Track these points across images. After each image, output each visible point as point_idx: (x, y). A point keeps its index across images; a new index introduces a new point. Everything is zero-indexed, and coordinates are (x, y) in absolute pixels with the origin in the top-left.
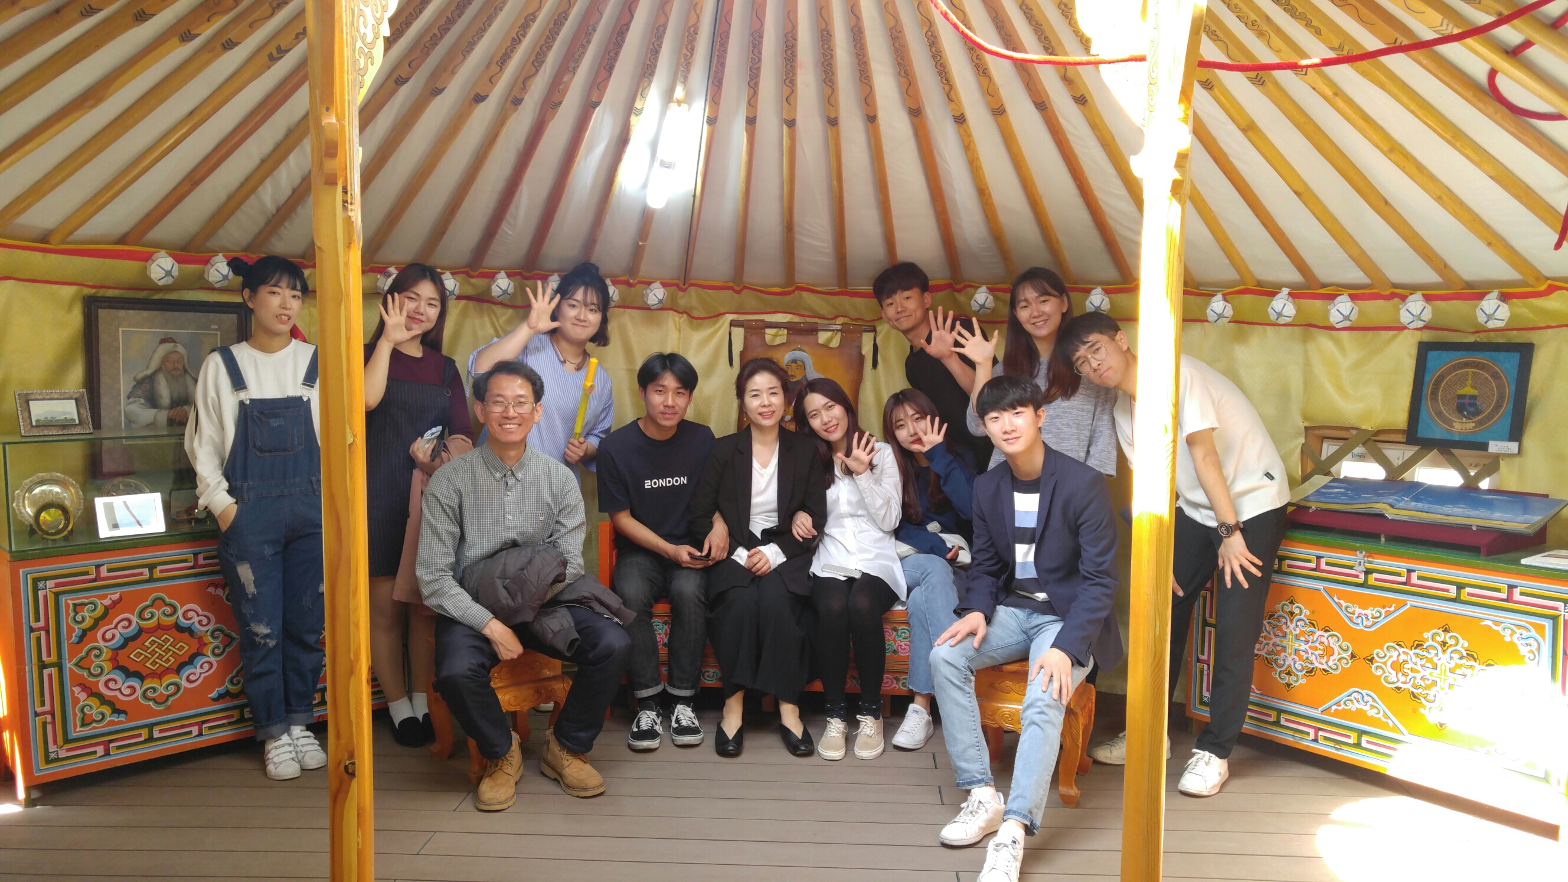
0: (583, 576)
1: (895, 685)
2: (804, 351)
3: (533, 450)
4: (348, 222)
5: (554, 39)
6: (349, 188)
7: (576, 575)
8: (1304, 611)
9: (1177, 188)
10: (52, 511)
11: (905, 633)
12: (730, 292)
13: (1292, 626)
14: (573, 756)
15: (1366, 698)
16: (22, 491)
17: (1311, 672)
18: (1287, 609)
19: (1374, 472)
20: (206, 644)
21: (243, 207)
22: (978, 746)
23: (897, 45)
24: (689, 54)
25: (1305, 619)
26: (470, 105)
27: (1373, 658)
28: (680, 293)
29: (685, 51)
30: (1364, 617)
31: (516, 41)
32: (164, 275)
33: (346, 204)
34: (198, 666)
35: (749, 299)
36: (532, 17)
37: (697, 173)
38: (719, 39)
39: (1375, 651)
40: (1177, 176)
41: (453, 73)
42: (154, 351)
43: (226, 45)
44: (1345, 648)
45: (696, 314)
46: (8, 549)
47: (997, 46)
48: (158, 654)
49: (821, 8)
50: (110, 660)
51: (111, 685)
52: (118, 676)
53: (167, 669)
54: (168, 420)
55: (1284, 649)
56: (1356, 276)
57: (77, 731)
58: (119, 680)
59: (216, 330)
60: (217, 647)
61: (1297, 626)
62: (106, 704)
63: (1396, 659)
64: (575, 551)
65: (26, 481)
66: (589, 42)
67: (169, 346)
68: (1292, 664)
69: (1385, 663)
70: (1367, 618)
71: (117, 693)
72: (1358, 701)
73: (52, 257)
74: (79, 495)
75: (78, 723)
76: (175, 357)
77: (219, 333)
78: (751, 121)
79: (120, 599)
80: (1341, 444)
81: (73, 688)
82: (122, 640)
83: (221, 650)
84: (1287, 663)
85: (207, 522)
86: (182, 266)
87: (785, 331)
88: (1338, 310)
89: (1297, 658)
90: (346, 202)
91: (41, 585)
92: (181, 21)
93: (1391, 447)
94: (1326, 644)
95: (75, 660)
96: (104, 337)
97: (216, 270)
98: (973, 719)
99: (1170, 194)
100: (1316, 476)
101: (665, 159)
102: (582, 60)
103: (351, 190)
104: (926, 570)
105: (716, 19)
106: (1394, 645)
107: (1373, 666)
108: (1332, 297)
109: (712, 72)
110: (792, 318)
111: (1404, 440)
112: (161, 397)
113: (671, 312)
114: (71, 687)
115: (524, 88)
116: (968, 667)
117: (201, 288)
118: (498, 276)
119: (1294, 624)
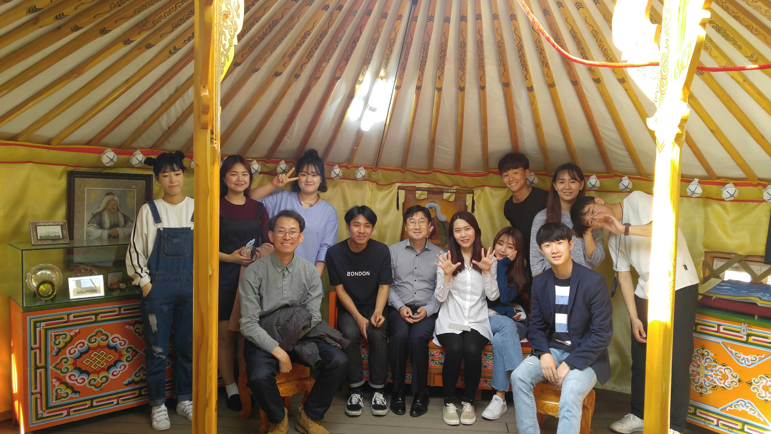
0: (321, 322)
1: (484, 384)
2: (436, 203)
3: (297, 256)
4: (213, 149)
5: (319, 44)
6: (214, 131)
7: (317, 322)
8: (710, 354)
9: (678, 138)
10: (46, 285)
12: (399, 172)
13: (703, 362)
14: (314, 421)
15: (747, 405)
16: (31, 274)
17: (715, 387)
18: (701, 352)
19: (745, 277)
20: (123, 355)
21: (151, 127)
22: (535, 427)
23: (500, 50)
24: (389, 53)
25: (711, 358)
26: (273, 78)
27: (751, 383)
28: (373, 172)
29: (387, 52)
30: (746, 360)
31: (299, 45)
32: (109, 161)
33: (212, 140)
34: (118, 367)
35: (408, 176)
36: (308, 33)
37: (388, 114)
38: (406, 46)
39: (753, 379)
40: (679, 131)
41: (265, 61)
42: (103, 200)
43: (147, 46)
44: (735, 376)
45: (380, 183)
46: (22, 305)
48: (97, 361)
49: (462, 31)
50: (72, 364)
51: (72, 378)
52: (76, 373)
53: (102, 369)
54: (108, 235)
55: (698, 374)
56: (739, 173)
57: (53, 402)
58: (77, 375)
59: (134, 188)
60: (129, 357)
61: (706, 362)
62: (69, 388)
63: (765, 384)
64: (316, 309)
65: (33, 268)
66: (337, 46)
67: (110, 197)
68: (703, 382)
69: (759, 386)
70: (748, 360)
71: (75, 382)
72: (742, 406)
73: (52, 151)
74: (60, 276)
75: (54, 399)
76: (113, 202)
77: (136, 190)
78: (419, 88)
79: (79, 332)
80: (727, 261)
81: (52, 380)
82: (79, 354)
83: (131, 358)
84: (700, 382)
85: (126, 290)
86: (119, 156)
87: (426, 192)
88: (727, 191)
89: (706, 379)
90: (213, 139)
91: (38, 325)
92: (124, 34)
93: (754, 264)
94: (724, 373)
95: (54, 365)
96: (77, 192)
97: (136, 158)
98: (533, 412)
99: (674, 141)
100: (712, 279)
101: (372, 107)
102: (333, 55)
103: (216, 132)
104: (503, 325)
106: (764, 376)
107: (752, 387)
108: (724, 184)
109: (401, 63)
110: (430, 186)
111: (763, 261)
112: (105, 223)
113: (368, 181)
114: (51, 379)
115: (301, 69)
116: (532, 382)
117: (128, 167)
118: (281, 163)
119: (704, 361)
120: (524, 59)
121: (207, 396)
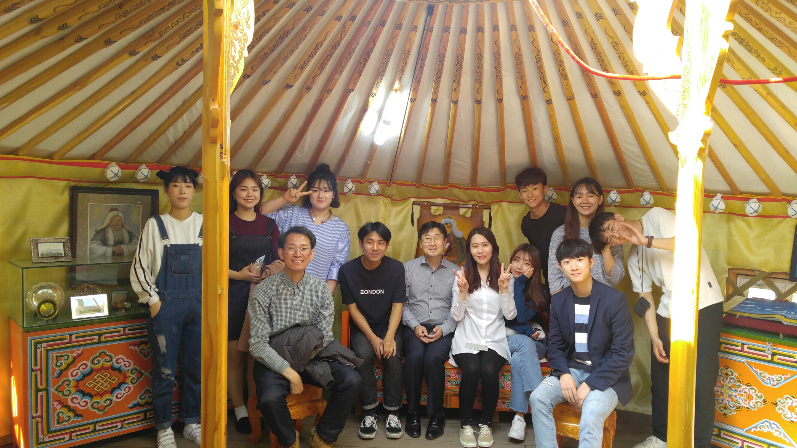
0: (333, 341)
1: (502, 406)
2: (452, 219)
3: (308, 273)
4: (223, 164)
5: (331, 56)
6: (224, 145)
7: (329, 341)
8: (735, 373)
9: (701, 153)
10: (47, 304)
11: (509, 377)
12: (414, 187)
13: (727, 381)
14: (327, 445)
15: (773, 426)
16: (31, 292)
17: (739, 408)
18: (724, 372)
19: (769, 295)
20: (128, 377)
21: (157, 140)
23: (518, 62)
24: (404, 65)
25: (735, 378)
26: (283, 90)
27: (777, 403)
28: (387, 187)
29: (402, 64)
30: (771, 380)
31: (311, 56)
32: (114, 176)
33: (222, 155)
34: (123, 390)
35: (423, 191)
36: (320, 44)
37: (402, 127)
38: (421, 57)
39: (778, 400)
40: (702, 145)
41: (275, 73)
42: (107, 216)
43: (154, 57)
44: (760, 396)
45: (395, 198)
46: (21, 325)
47: (596, 69)
48: (101, 383)
49: (479, 42)
50: (75, 387)
51: (75, 400)
52: (79, 396)
53: (106, 391)
54: (112, 253)
55: (722, 394)
56: (762, 188)
57: (55, 426)
58: (79, 398)
59: (140, 204)
60: (133, 379)
61: (730, 382)
62: (71, 412)
63: (790, 405)
64: (328, 328)
65: (34, 287)
66: (350, 58)
67: (115, 213)
68: (727, 403)
69: (784, 407)
70: (773, 380)
71: (78, 405)
72: (768, 427)
73: (54, 166)
74: (62, 295)
75: (56, 423)
76: (118, 218)
77: (141, 206)
78: (434, 101)
79: (82, 353)
80: (751, 278)
81: (54, 403)
82: (82, 375)
83: (136, 380)
84: (724, 402)
85: (131, 309)
86: (124, 170)
87: (442, 208)
88: (751, 207)
89: (730, 400)
90: (222, 153)
91: (39, 346)
92: (130, 45)
93: (778, 281)
94: (748, 393)
95: (55, 387)
96: (80, 208)
97: (141, 173)
98: (552, 434)
99: (697, 156)
100: (736, 296)
101: (386, 120)
102: (346, 67)
103: (225, 146)
104: (521, 344)
105: (420, 47)
106: (790, 396)
107: (777, 408)
108: (748, 199)
109: (416, 75)
110: (445, 201)
111: (788, 278)
112: (109, 240)
113: (382, 197)
114: (53, 402)
115: (313, 81)
116: (551, 404)
117: (133, 182)
118: (292, 177)
119: (728, 381)
120: (542, 71)
121: (216, 419)
